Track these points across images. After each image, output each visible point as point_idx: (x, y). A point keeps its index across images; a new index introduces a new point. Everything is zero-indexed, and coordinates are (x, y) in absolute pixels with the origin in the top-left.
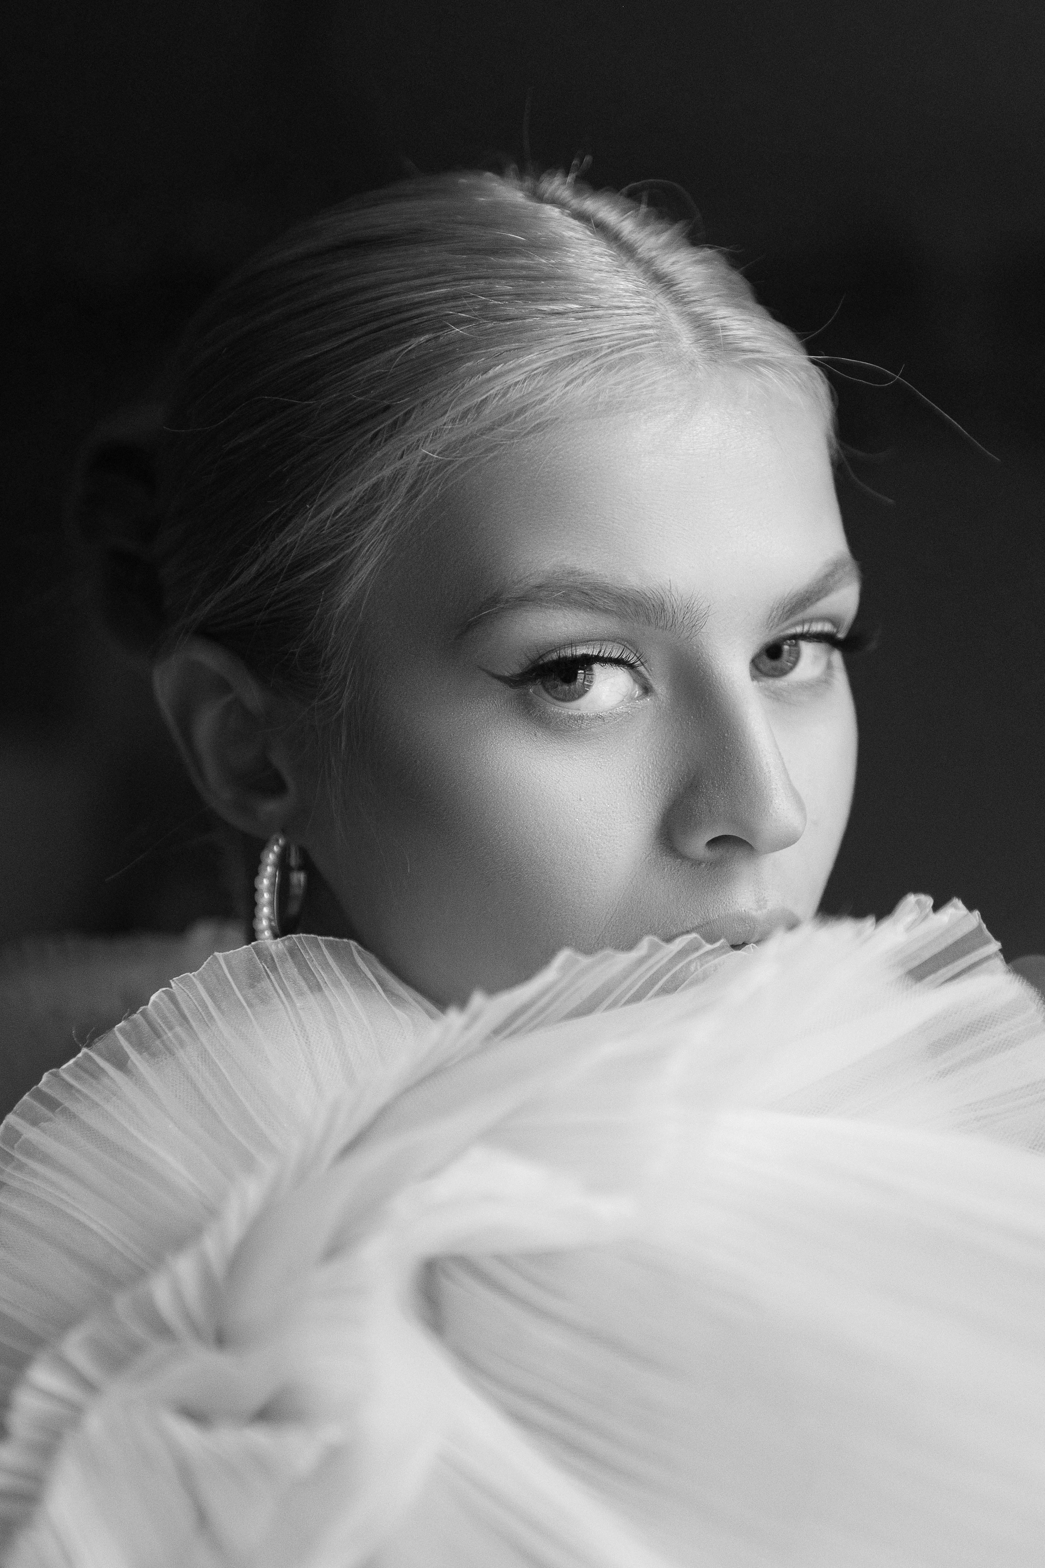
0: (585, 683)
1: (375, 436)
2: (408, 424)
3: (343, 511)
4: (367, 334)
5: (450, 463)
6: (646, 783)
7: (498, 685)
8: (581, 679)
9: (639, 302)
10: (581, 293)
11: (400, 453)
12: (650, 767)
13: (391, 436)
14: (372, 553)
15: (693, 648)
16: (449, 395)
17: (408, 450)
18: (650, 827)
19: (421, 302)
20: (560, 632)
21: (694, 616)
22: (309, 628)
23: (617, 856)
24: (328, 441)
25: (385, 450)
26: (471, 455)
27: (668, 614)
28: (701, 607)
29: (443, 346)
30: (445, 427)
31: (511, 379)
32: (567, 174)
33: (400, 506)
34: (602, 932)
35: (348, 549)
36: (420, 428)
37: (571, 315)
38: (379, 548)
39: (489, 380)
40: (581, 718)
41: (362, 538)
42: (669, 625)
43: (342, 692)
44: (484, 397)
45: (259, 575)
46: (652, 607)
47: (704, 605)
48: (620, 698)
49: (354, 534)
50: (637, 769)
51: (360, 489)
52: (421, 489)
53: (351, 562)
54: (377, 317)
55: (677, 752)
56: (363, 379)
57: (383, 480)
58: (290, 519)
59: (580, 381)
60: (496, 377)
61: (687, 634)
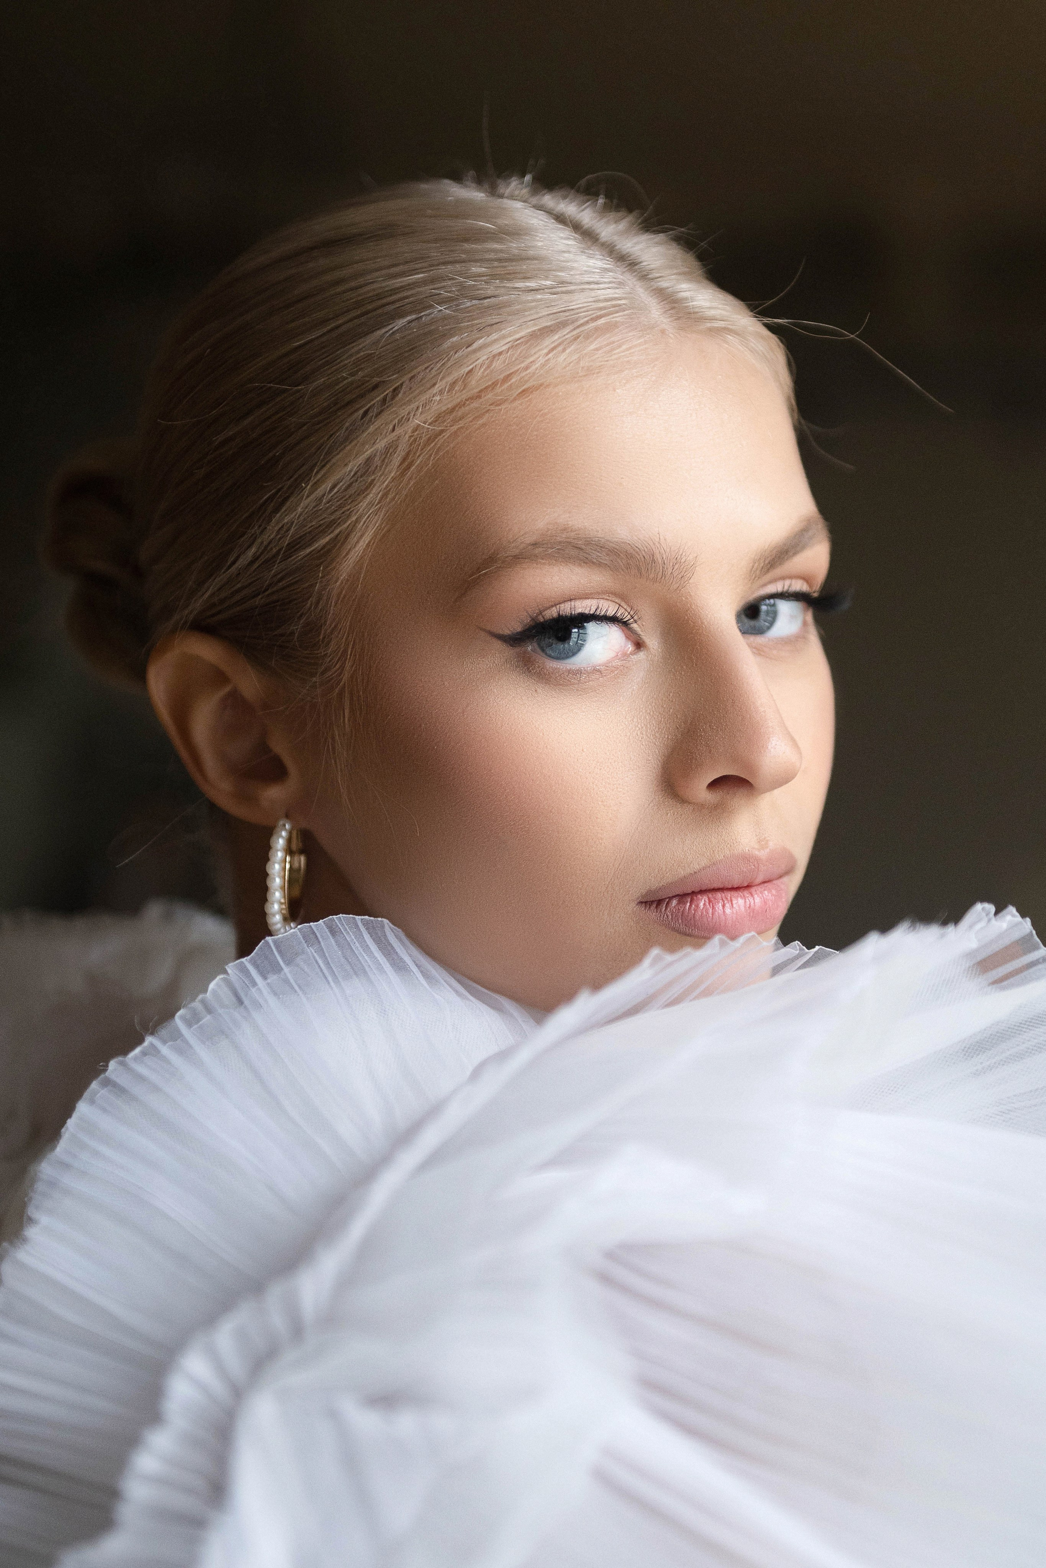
0: (579, 641)
1: (366, 413)
2: (397, 399)
3: (339, 486)
4: (351, 320)
5: (442, 431)
6: (644, 733)
7: (498, 645)
8: (575, 638)
9: (609, 278)
10: (554, 270)
11: (391, 427)
12: (647, 717)
13: (382, 411)
14: (367, 527)
15: (682, 599)
16: (435, 369)
17: (399, 422)
18: (651, 774)
19: (402, 287)
20: (556, 587)
21: (682, 567)
22: (308, 605)
23: (620, 803)
24: (319, 423)
25: (378, 423)
26: (461, 424)
27: (658, 566)
28: (688, 559)
29: (426, 325)
30: (434, 398)
31: (496, 348)
32: (523, 176)
33: (393, 479)
34: (611, 879)
35: (344, 524)
36: (410, 401)
37: (546, 290)
38: (375, 520)
39: (475, 351)
40: (579, 672)
41: (357, 512)
42: (660, 576)
43: (342, 667)
44: (471, 367)
45: (255, 559)
46: (643, 559)
47: (691, 557)
48: (613, 654)
49: (350, 509)
50: (635, 720)
51: (354, 464)
52: (413, 461)
53: (347, 538)
54: (358, 304)
55: (672, 701)
56: (350, 362)
57: (375, 455)
58: (286, 499)
59: (560, 348)
60: (480, 348)
61: (675, 587)
